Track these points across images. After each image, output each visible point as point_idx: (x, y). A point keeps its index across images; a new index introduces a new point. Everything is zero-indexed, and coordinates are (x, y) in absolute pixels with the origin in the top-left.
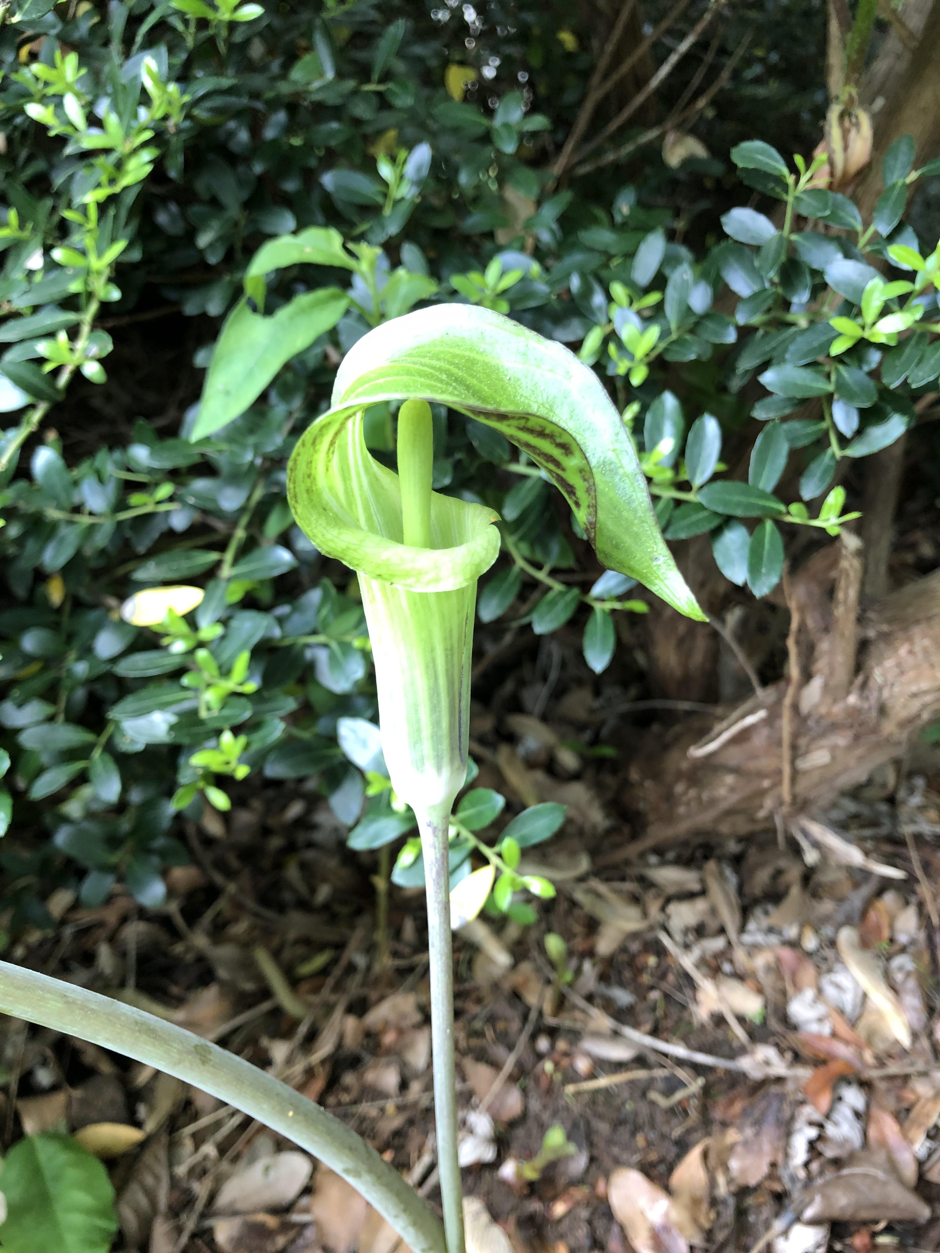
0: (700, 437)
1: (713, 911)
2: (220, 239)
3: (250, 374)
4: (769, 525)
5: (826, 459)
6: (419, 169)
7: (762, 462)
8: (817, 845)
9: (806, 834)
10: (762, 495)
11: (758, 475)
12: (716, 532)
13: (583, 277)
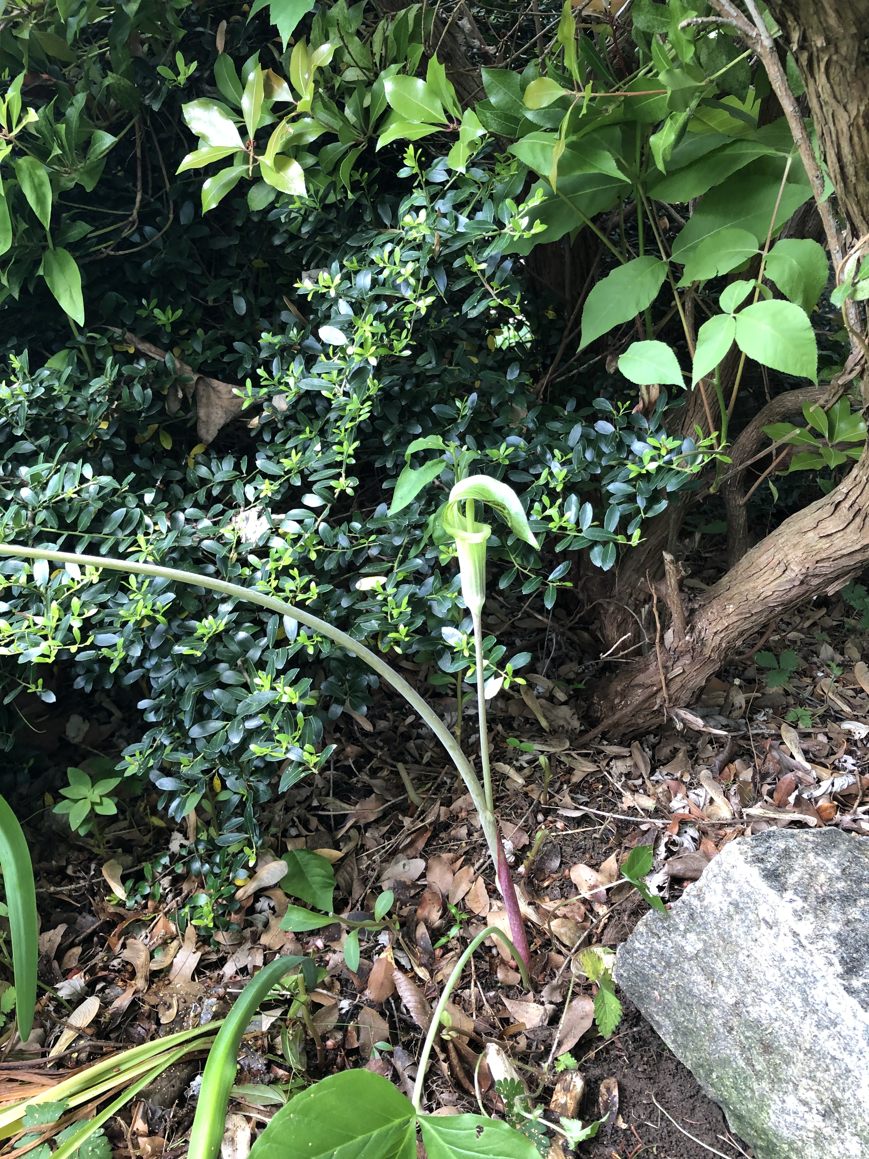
0: (584, 512)
1: (636, 765)
2: (392, 437)
3: (410, 491)
4: (611, 544)
5: (638, 519)
6: (473, 403)
7: (610, 520)
8: (682, 720)
9: (677, 715)
10: (610, 533)
11: (608, 525)
12: (591, 547)
13: (542, 446)
